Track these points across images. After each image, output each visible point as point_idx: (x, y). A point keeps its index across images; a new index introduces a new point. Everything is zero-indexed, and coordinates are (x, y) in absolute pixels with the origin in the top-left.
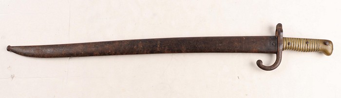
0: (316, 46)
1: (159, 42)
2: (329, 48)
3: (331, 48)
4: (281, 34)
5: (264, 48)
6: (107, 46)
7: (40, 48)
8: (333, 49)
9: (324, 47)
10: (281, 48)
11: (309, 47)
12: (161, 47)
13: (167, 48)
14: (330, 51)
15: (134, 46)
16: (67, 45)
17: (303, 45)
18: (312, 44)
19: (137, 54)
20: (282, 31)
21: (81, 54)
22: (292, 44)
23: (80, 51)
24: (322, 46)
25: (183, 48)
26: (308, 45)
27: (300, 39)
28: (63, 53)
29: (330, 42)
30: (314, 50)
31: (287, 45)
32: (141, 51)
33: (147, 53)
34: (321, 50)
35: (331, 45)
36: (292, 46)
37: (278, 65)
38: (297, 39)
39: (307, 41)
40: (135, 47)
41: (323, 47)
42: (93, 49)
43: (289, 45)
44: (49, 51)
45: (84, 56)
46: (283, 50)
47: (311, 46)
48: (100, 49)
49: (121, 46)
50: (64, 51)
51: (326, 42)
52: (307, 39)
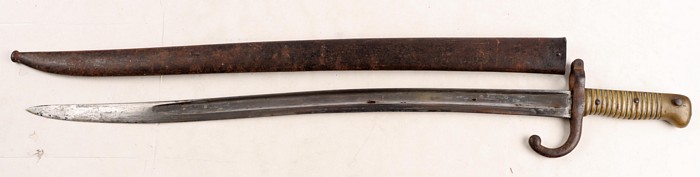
0: (654, 108)
1: (323, 47)
2: (682, 111)
3: (688, 112)
4: (582, 81)
5: (539, 64)
6: (217, 54)
7: (80, 57)
8: (690, 114)
9: (673, 109)
10: (581, 110)
11: (639, 110)
12: (327, 57)
13: (339, 59)
14: (684, 118)
15: (273, 53)
16: (135, 50)
17: (627, 105)
18: (647, 103)
19: (279, 70)
20: (583, 76)
21: (164, 69)
22: (605, 103)
23: (163, 63)
24: (666, 107)
25: (374, 60)
26: (637, 106)
27: (621, 92)
28: (127, 66)
29: (685, 99)
30: (651, 116)
31: (594, 106)
32: (286, 64)
33: (299, 70)
34: (664, 116)
35: (687, 105)
36: (605, 106)
37: (573, 145)
38: (616, 91)
39: (636, 97)
40: (275, 56)
41: (671, 110)
42: (190, 60)
43: (597, 104)
44: (98, 63)
45: (170, 74)
46: (585, 114)
47: (643, 107)
48: (204, 59)
49: (246, 54)
50: (129, 63)
51: (675, 100)
52: (635, 93)
